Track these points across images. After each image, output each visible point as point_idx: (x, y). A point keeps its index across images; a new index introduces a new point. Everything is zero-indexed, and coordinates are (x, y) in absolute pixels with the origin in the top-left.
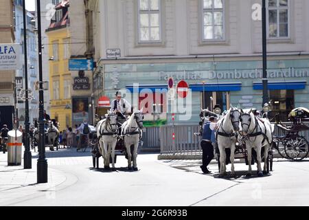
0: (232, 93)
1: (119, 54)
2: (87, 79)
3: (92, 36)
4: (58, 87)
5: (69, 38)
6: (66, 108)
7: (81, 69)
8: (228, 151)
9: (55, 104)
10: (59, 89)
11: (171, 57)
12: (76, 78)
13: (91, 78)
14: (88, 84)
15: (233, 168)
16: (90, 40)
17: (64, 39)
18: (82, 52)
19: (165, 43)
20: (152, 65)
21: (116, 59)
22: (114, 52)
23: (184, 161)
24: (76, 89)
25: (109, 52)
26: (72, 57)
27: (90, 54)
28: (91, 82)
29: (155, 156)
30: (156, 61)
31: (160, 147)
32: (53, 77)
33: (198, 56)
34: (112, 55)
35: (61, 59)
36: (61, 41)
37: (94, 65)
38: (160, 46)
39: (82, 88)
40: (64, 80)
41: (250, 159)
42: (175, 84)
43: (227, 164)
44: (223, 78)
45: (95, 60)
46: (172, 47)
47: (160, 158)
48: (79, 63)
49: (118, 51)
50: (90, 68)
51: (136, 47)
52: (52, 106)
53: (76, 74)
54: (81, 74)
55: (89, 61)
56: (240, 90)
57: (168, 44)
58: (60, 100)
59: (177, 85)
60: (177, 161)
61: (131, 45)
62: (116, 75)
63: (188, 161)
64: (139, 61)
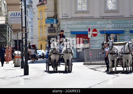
0: (120, 34)
1: (68, 16)
2: (55, 28)
3: (57, 8)
4: (42, 31)
5: (46, 9)
6: (45, 41)
7: (51, 23)
8: (113, 61)
9: (41, 39)
10: (42, 32)
11: (92, 18)
12: (49, 27)
13: (56, 28)
14: (55, 30)
15: (116, 69)
16: (56, 10)
17: (45, 9)
18: (52, 16)
19: (89, 11)
20: (83, 21)
21: (66, 19)
22: (65, 16)
23: (95, 66)
24: (50, 32)
25: (63, 15)
26: (48, 18)
27: (56, 17)
28: (56, 29)
29: (82, 63)
30: (84, 20)
31: (84, 59)
32: (40, 27)
33: (104, 17)
34: (65, 17)
35: (43, 19)
36: (43, 10)
37: (57, 21)
38: (86, 13)
39: (52, 32)
40: (45, 28)
41: (124, 65)
42: (91, 30)
43: (113, 67)
44: (116, 28)
45: (58, 19)
46: (92, 13)
47: (84, 64)
48: (50, 21)
49: (67, 15)
50: (55, 23)
51: (76, 13)
52: (40, 40)
53: (49, 25)
54: (52, 25)
55: (55, 20)
56: (124, 33)
57: (90, 12)
58: (43, 37)
59: (92, 31)
60: (92, 65)
61: (73, 12)
62: (66, 26)
63: (97, 66)
64: (77, 20)
